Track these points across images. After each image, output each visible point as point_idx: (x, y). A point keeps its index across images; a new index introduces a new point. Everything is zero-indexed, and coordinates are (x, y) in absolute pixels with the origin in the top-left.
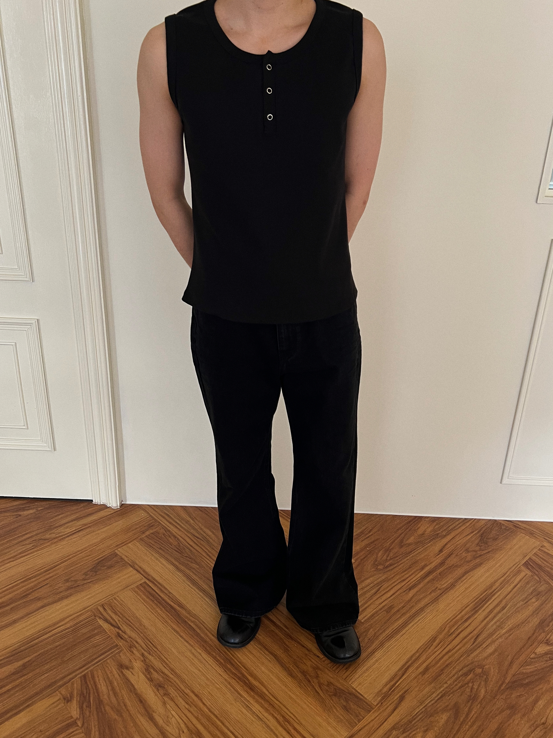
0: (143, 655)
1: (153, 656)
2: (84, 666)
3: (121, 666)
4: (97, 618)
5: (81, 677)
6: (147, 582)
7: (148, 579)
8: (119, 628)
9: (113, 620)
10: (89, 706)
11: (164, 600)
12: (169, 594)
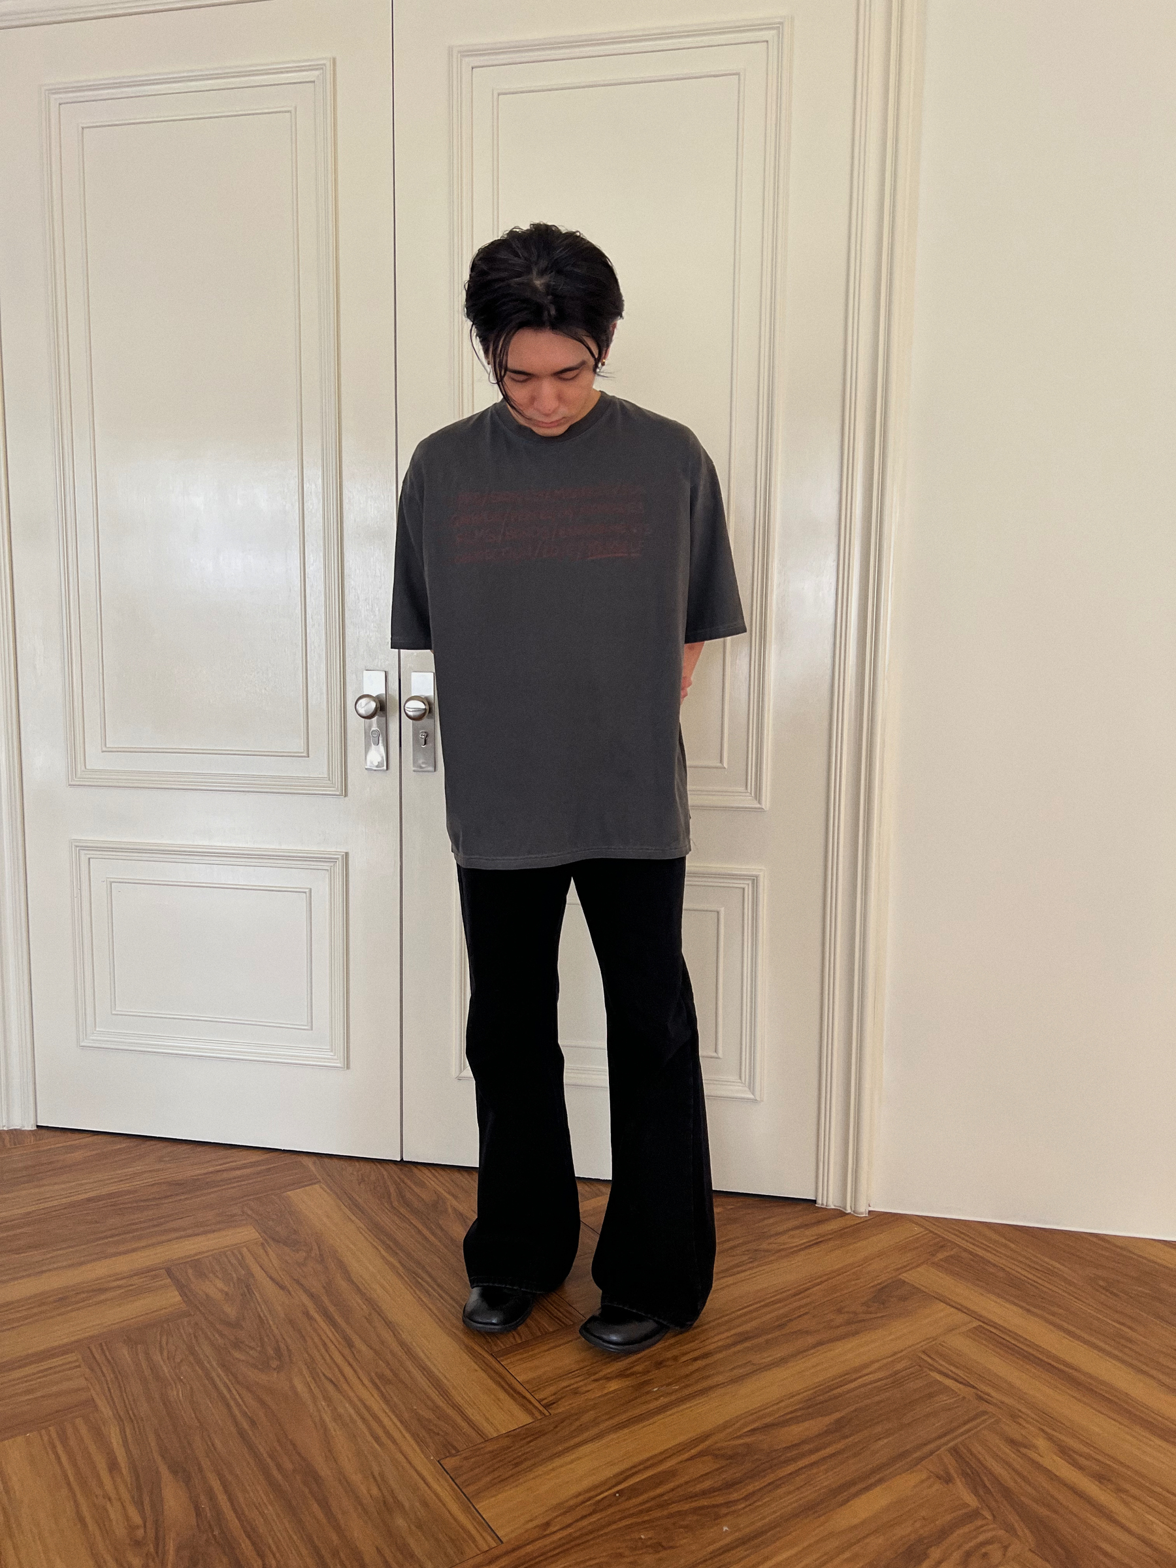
0: (1043, 1430)
1: (1060, 1433)
2: (945, 1435)
3: (1012, 1442)
4: (925, 1369)
5: (949, 1451)
6: (985, 1326)
7: (984, 1322)
8: (974, 1387)
9: (957, 1375)
10: (988, 1491)
11: (1029, 1353)
12: (1037, 1347)
